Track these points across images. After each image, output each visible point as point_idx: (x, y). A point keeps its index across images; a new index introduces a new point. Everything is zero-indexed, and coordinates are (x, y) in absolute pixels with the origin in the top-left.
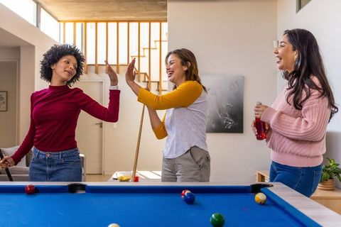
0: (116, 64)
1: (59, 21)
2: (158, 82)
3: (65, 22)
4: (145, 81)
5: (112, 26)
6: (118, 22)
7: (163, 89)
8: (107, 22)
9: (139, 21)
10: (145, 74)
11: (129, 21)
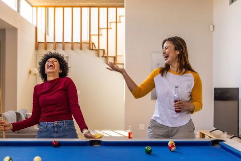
0: (80, 42)
1: (32, 6)
2: (115, 57)
3: (37, 7)
4: (103, 56)
5: (77, 10)
6: (81, 7)
7: (118, 63)
8: (72, 7)
9: (99, 7)
10: (104, 50)
11: (90, 7)
